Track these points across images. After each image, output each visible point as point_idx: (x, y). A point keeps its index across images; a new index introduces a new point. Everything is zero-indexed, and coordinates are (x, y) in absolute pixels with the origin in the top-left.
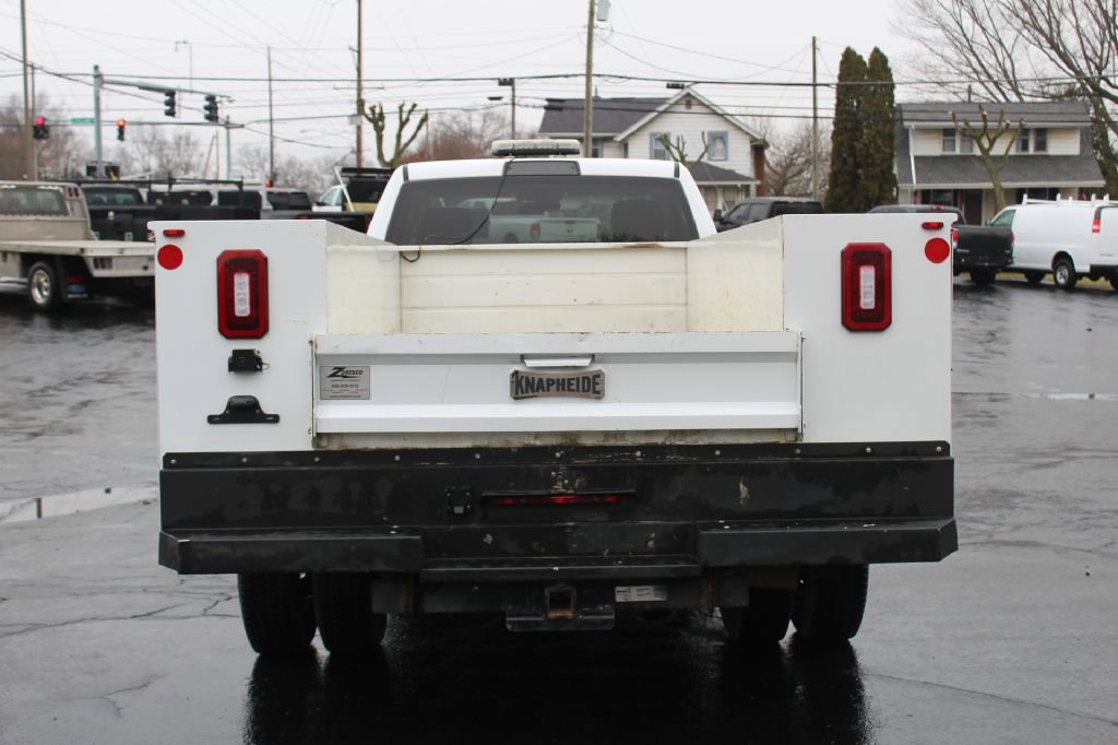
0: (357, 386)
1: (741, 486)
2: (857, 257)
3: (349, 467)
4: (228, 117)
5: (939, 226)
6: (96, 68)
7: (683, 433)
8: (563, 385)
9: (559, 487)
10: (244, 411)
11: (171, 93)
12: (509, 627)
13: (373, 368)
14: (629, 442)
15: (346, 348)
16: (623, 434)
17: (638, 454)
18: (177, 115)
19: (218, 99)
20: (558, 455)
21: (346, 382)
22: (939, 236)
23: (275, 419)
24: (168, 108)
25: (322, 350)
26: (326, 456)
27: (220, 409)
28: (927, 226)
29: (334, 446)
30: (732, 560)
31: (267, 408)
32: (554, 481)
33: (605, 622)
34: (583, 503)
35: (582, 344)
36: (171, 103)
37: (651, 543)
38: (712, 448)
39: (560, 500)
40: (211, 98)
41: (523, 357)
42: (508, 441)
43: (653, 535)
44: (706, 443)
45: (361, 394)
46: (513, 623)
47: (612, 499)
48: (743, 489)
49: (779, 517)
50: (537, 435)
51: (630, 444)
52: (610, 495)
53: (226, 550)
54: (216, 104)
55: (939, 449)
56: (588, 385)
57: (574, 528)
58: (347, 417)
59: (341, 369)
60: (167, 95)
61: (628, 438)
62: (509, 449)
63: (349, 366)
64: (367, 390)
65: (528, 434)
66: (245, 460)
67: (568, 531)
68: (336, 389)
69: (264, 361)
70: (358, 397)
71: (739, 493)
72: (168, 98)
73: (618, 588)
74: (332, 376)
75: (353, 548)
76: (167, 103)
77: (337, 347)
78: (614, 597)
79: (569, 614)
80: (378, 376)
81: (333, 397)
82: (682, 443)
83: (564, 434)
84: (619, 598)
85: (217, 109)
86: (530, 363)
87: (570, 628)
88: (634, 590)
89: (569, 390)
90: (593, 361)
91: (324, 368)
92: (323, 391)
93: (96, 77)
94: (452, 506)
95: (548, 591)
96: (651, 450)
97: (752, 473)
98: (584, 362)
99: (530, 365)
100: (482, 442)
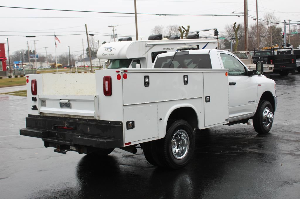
0: (45, 104)
1: (89, 128)
2: (105, 79)
9: (66, 126)
10: (35, 108)
13: (46, 101)
14: (77, 117)
15: (42, 97)
17: (78, 120)
20: (68, 119)
23: (38, 109)
25: (40, 98)
26: (42, 116)
27: (33, 107)
28: (118, 72)
29: (44, 115)
31: (37, 107)
32: (65, 124)
34: (68, 129)
35: (67, 97)
39: (65, 128)
41: (61, 100)
45: (45, 106)
50: (66, 115)
52: (70, 128)
56: (69, 105)
57: (66, 134)
63: (44, 100)
66: (35, 116)
69: (37, 99)
71: (88, 130)
79: (59, 150)
80: (47, 102)
82: (83, 118)
83: (69, 115)
88: (72, 147)
89: (67, 106)
90: (69, 101)
91: (41, 101)
92: (42, 105)
93: (284, 23)
94: (52, 127)
95: (57, 145)
96: (80, 119)
97: (90, 125)
98: (67, 101)
99: (61, 101)
100: (59, 116)
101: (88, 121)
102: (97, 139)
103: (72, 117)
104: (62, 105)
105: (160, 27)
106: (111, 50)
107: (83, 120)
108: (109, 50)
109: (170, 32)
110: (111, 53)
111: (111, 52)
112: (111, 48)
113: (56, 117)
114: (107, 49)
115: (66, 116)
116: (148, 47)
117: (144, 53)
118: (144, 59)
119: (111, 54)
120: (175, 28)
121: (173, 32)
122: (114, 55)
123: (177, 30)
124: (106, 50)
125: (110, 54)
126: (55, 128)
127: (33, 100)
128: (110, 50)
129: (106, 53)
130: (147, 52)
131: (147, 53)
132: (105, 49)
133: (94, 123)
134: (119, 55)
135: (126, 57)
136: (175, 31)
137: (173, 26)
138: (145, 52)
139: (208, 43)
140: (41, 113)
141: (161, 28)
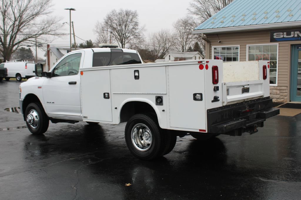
0: (228, 92)
2: (265, 68)
9: (247, 109)
20: (244, 103)
23: (219, 100)
42: (239, 101)
44: (254, 99)
61: (249, 99)
66: (216, 109)
67: (249, 116)
77: (228, 85)
97: (260, 103)
103: (246, 100)
113: (234, 104)
115: (242, 101)
127: (214, 90)
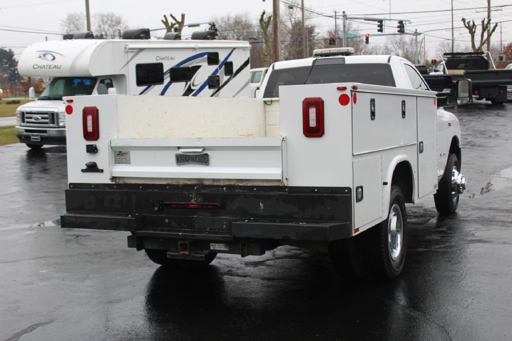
0: (126, 159)
1: (261, 204)
2: (309, 104)
3: (125, 190)
4: (416, 30)
5: (344, 89)
6: (344, 12)
7: (242, 180)
8: (194, 159)
9: (193, 201)
10: (92, 168)
11: (381, 21)
12: (168, 256)
13: (131, 152)
14: (222, 183)
15: (120, 144)
16: (219, 180)
17: (225, 189)
18: (383, 31)
19: (404, 22)
20: (196, 188)
21: (122, 157)
22: (344, 93)
23: (102, 171)
24: (379, 28)
25: (112, 145)
26: (118, 185)
27: (85, 167)
28: (339, 89)
29: (121, 182)
30: (244, 235)
31: (100, 167)
32: (191, 199)
33: (201, 257)
34: (201, 208)
35: (199, 142)
36: (381, 26)
37: (224, 226)
38: (253, 187)
39: (192, 206)
40: (401, 22)
41: (179, 148)
42: (178, 182)
43: (225, 223)
44: (251, 185)
45: (128, 162)
46: (169, 255)
47: (210, 207)
48: (261, 205)
49: (272, 218)
50: (189, 180)
51: (222, 184)
53: (74, 219)
54: (403, 25)
55: (346, 191)
56: (202, 159)
57: (196, 218)
58: (123, 171)
59: (120, 152)
60: (378, 22)
61: (221, 182)
62: (179, 185)
63: (123, 151)
64: (130, 160)
65: (186, 179)
66: (93, 186)
67: (194, 219)
68: (120, 160)
69: (98, 149)
70: (126, 163)
71: (260, 207)
72: (379, 24)
73: (211, 244)
74: (118, 154)
75: (113, 221)
76: (379, 26)
77: (117, 144)
78: (210, 247)
79: (187, 253)
80: (133, 155)
81: (119, 163)
82: (242, 185)
83: (198, 180)
84: (212, 248)
85: (404, 27)
86: (181, 150)
87: (189, 258)
88: (217, 245)
89: (196, 162)
90: (204, 150)
91: (115, 152)
92: (115, 160)
93: (343, 16)
94: (154, 207)
95: (179, 243)
96: (230, 187)
97: (265, 199)
98: (200, 150)
99: (181, 151)
100: (170, 182)
101: (255, 189)
102: (299, 224)
103: (208, 183)
104: (182, 159)
105: (79, 16)
106: (54, 58)
107: (241, 189)
108: (49, 57)
109: (100, 26)
110: (53, 63)
111: (54, 61)
112: (54, 54)
114: (44, 55)
116: (129, 53)
117: (122, 67)
118: (122, 77)
119: (55, 67)
120: (110, 18)
121: (106, 27)
122: (61, 67)
123: (114, 24)
124: (40, 57)
125: (52, 67)
126: (164, 207)
127: (88, 151)
128: (52, 58)
129: (42, 62)
130: (128, 63)
131: (127, 66)
132: (38, 56)
133: (272, 193)
134: (72, 67)
135: (88, 71)
136: (109, 25)
137: (106, 15)
138: (124, 64)
139: (235, 48)
140: (113, 178)
141: (81, 19)
